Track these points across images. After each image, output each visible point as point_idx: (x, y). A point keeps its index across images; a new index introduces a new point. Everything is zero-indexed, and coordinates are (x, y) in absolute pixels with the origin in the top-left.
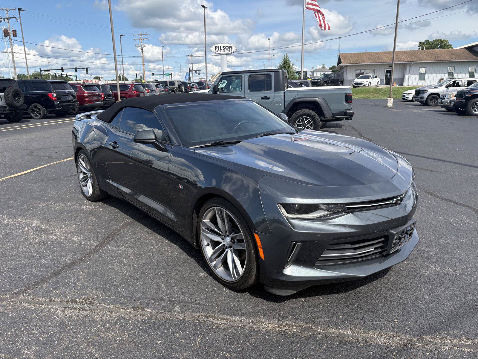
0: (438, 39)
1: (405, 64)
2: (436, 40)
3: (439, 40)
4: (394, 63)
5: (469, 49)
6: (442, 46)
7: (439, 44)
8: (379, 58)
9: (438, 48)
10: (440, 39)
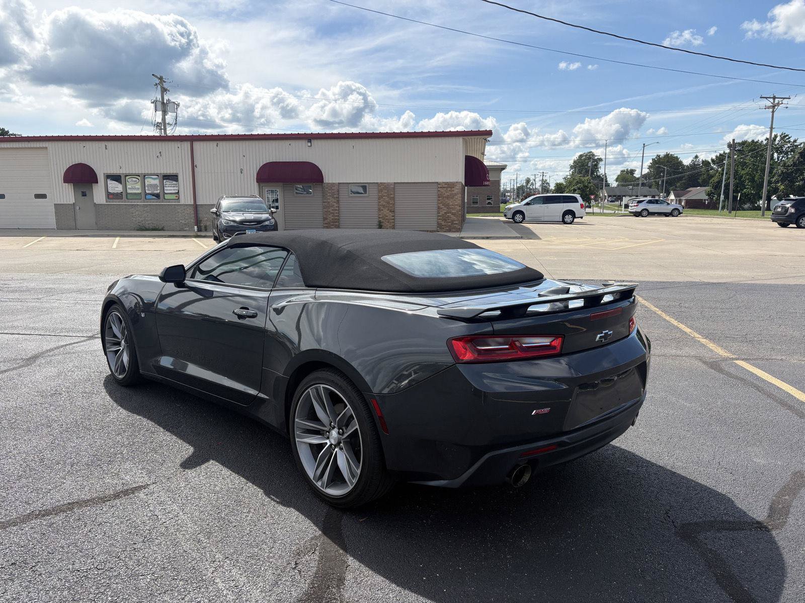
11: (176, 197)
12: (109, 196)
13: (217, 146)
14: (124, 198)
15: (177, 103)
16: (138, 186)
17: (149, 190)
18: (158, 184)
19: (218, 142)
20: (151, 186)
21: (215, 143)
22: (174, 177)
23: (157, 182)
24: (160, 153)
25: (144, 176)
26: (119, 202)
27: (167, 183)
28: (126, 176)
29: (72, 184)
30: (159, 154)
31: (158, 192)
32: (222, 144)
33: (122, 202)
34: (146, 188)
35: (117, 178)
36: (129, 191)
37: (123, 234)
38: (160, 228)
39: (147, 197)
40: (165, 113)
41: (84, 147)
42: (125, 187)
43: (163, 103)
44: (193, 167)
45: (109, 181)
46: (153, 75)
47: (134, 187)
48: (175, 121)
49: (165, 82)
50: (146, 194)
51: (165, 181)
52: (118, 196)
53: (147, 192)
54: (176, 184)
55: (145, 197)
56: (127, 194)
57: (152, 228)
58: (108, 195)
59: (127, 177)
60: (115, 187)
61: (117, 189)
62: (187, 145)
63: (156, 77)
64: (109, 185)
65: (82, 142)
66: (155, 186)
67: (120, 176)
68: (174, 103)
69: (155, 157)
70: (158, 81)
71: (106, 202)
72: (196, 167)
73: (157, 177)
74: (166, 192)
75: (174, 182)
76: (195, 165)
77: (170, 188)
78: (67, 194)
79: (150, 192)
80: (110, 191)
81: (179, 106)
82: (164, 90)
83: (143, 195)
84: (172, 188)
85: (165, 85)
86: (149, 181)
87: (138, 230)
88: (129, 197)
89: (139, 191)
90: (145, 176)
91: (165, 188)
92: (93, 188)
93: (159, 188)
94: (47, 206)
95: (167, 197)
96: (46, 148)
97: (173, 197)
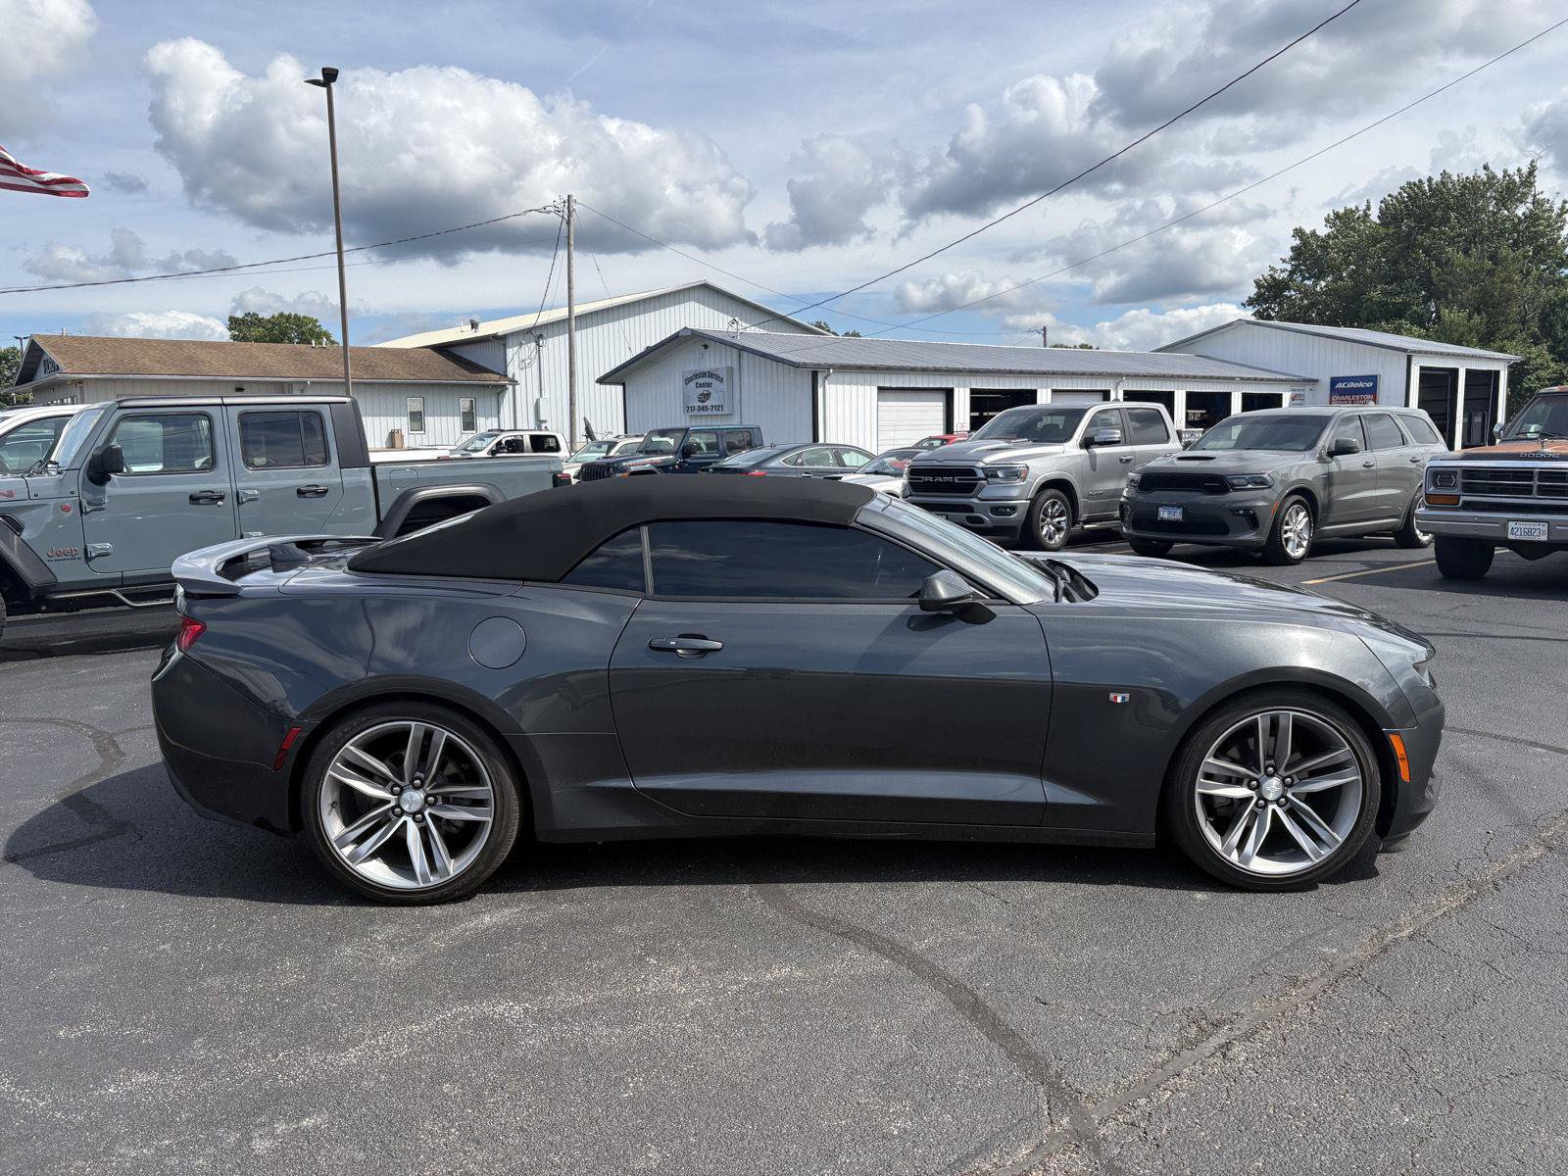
0: (286, 313)
1: (282, 383)
2: (281, 315)
3: (290, 316)
4: (351, 380)
5: (443, 349)
6: (303, 333)
7: (292, 329)
8: (191, 359)
9: (291, 341)
10: (293, 314)
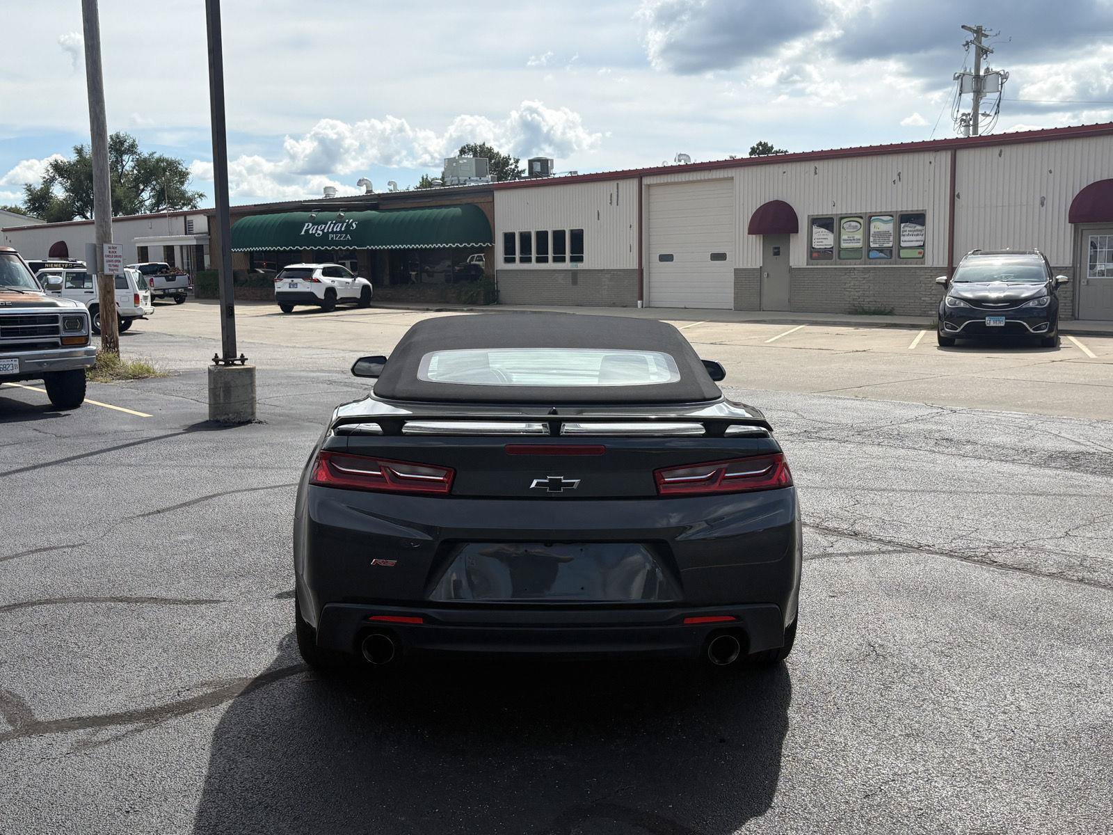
11: (920, 253)
12: (815, 254)
13: (1000, 155)
14: (834, 259)
15: (1002, 73)
16: (859, 235)
17: (875, 242)
18: (891, 232)
19: (1003, 148)
20: (880, 235)
21: (996, 150)
22: (917, 218)
23: (889, 227)
24: (899, 174)
25: (869, 218)
26: (826, 265)
27: (906, 228)
28: (842, 218)
29: (762, 235)
30: (896, 178)
31: (890, 245)
32: (1008, 151)
33: (831, 265)
34: (871, 239)
35: (826, 223)
36: (844, 245)
37: (815, 319)
38: (888, 310)
39: (872, 254)
40: (978, 93)
41: (784, 172)
42: (838, 239)
43: (977, 77)
44: (953, 197)
45: (815, 229)
46: (963, 27)
47: (852, 237)
48: (996, 107)
49: (986, 36)
50: (870, 249)
51: (902, 225)
52: (825, 254)
53: (872, 245)
54: (921, 231)
55: (868, 255)
56: (840, 250)
57: (874, 310)
58: (811, 252)
59: (843, 221)
60: (823, 238)
61: (825, 242)
62: (945, 157)
63: (970, 29)
64: (815, 236)
65: (781, 166)
66: (884, 235)
67: (832, 219)
68: (998, 73)
69: (890, 182)
70: (971, 36)
71: (807, 265)
72: (959, 198)
73: (890, 218)
74: (903, 244)
75: (919, 227)
76: (956, 193)
77: (910, 237)
78: (750, 252)
79: (877, 246)
80: (815, 245)
81: (1007, 78)
82: (982, 52)
83: (864, 253)
84: (914, 238)
85: (985, 43)
86: (878, 226)
87: (850, 313)
88: (843, 254)
89: (859, 245)
90: (871, 217)
91: (902, 238)
92: (791, 241)
93: (891, 238)
94: (725, 272)
95: (903, 254)
96: (732, 178)
97: (915, 253)
